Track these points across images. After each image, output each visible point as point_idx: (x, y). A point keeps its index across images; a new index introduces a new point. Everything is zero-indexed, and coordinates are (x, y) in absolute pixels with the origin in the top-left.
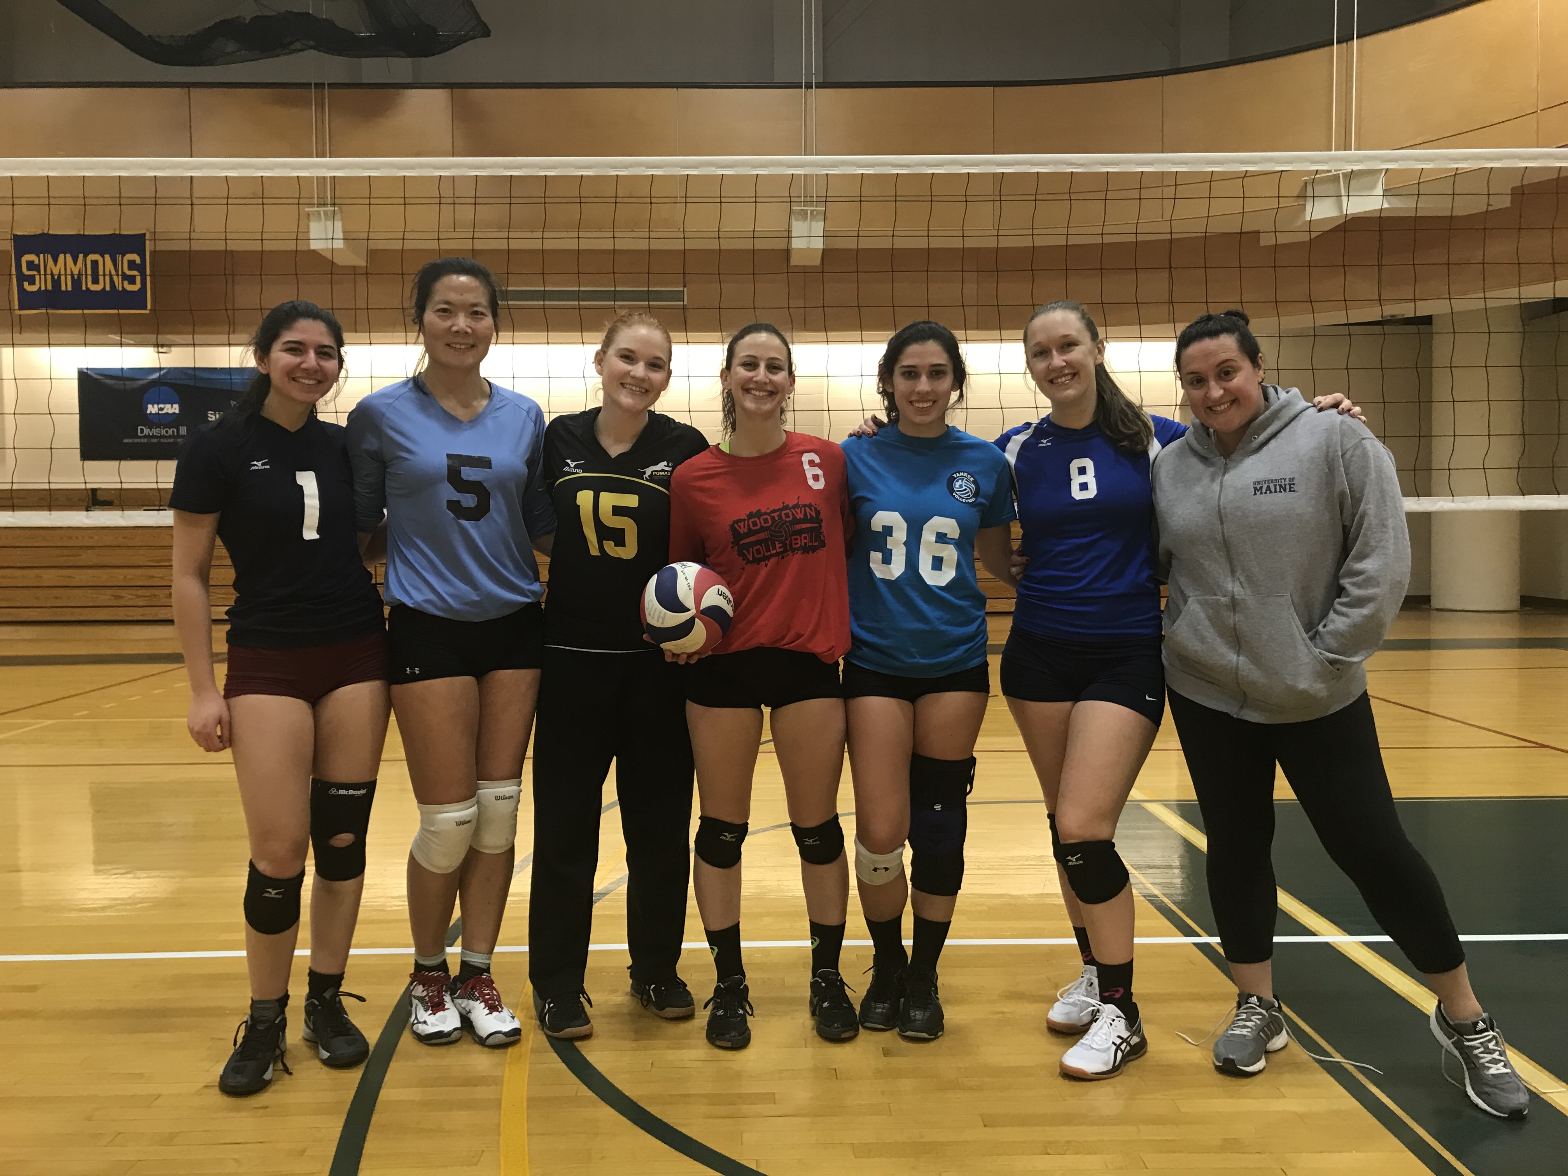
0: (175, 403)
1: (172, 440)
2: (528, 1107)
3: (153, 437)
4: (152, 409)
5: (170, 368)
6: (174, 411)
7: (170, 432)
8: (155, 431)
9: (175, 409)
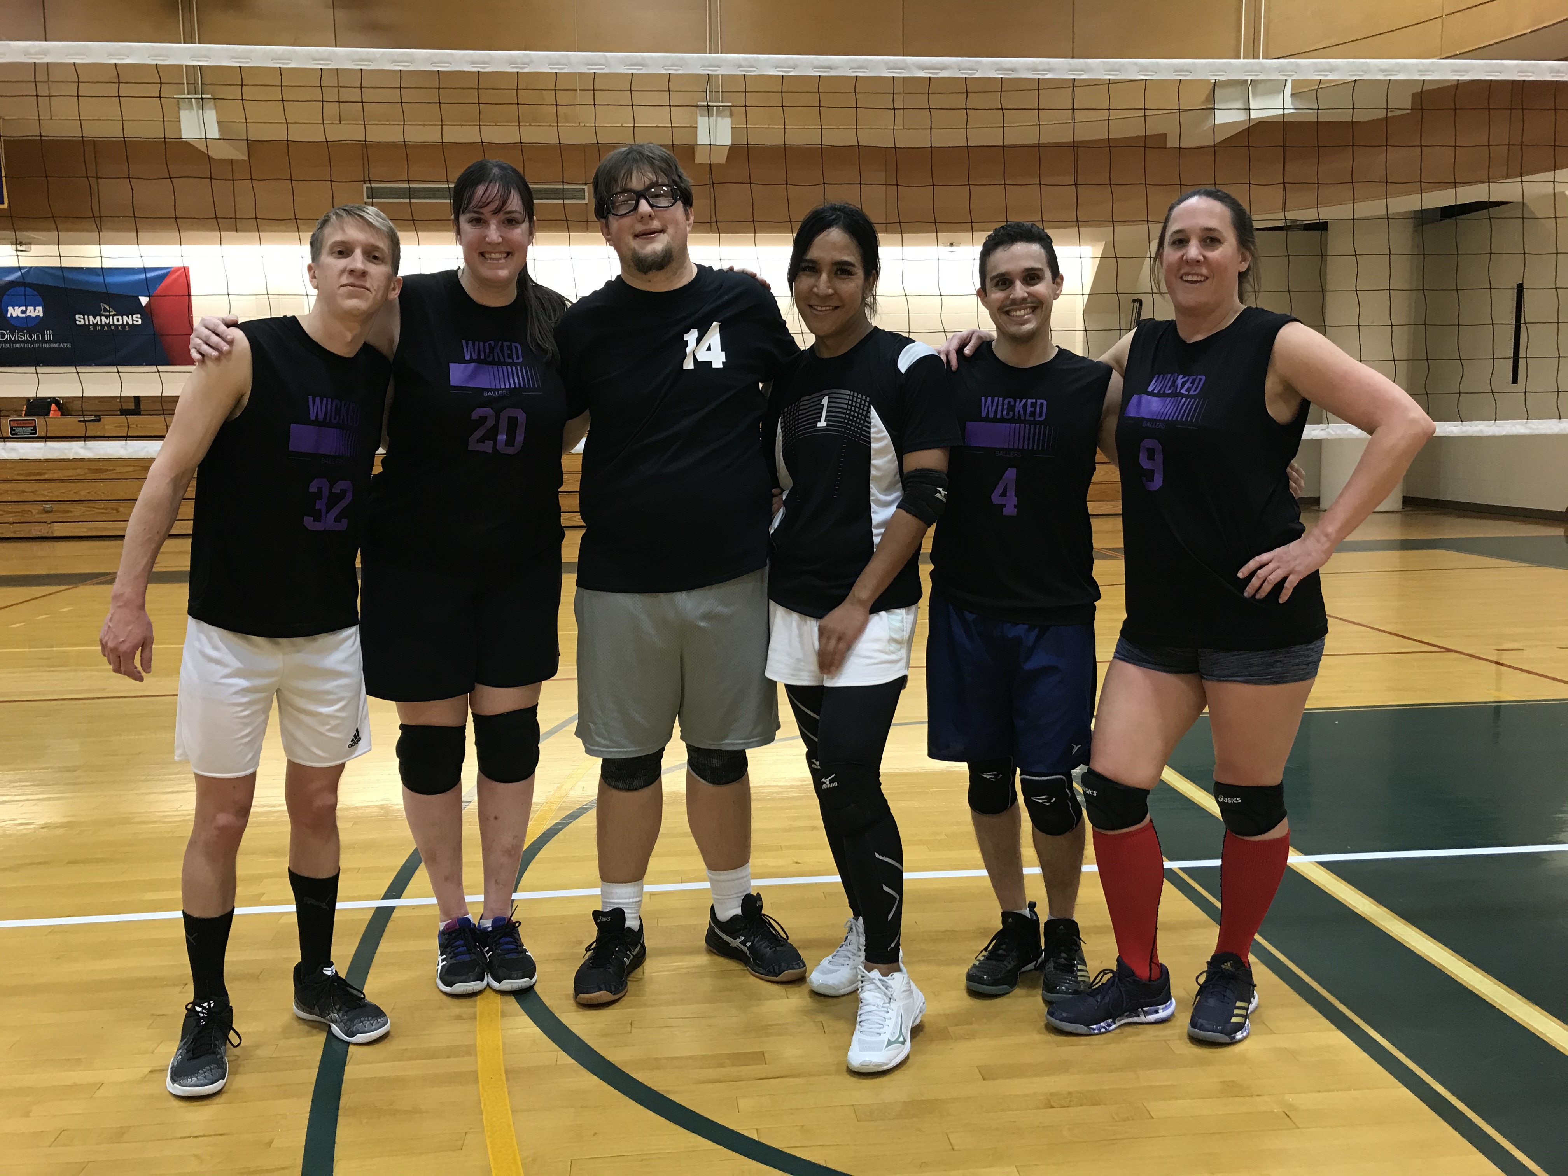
0: (39, 306)
1: (37, 345)
2: (507, 1079)
3: (16, 342)
4: (14, 312)
5: (31, 268)
6: (38, 314)
7: (35, 337)
8: (17, 337)
9: (39, 311)
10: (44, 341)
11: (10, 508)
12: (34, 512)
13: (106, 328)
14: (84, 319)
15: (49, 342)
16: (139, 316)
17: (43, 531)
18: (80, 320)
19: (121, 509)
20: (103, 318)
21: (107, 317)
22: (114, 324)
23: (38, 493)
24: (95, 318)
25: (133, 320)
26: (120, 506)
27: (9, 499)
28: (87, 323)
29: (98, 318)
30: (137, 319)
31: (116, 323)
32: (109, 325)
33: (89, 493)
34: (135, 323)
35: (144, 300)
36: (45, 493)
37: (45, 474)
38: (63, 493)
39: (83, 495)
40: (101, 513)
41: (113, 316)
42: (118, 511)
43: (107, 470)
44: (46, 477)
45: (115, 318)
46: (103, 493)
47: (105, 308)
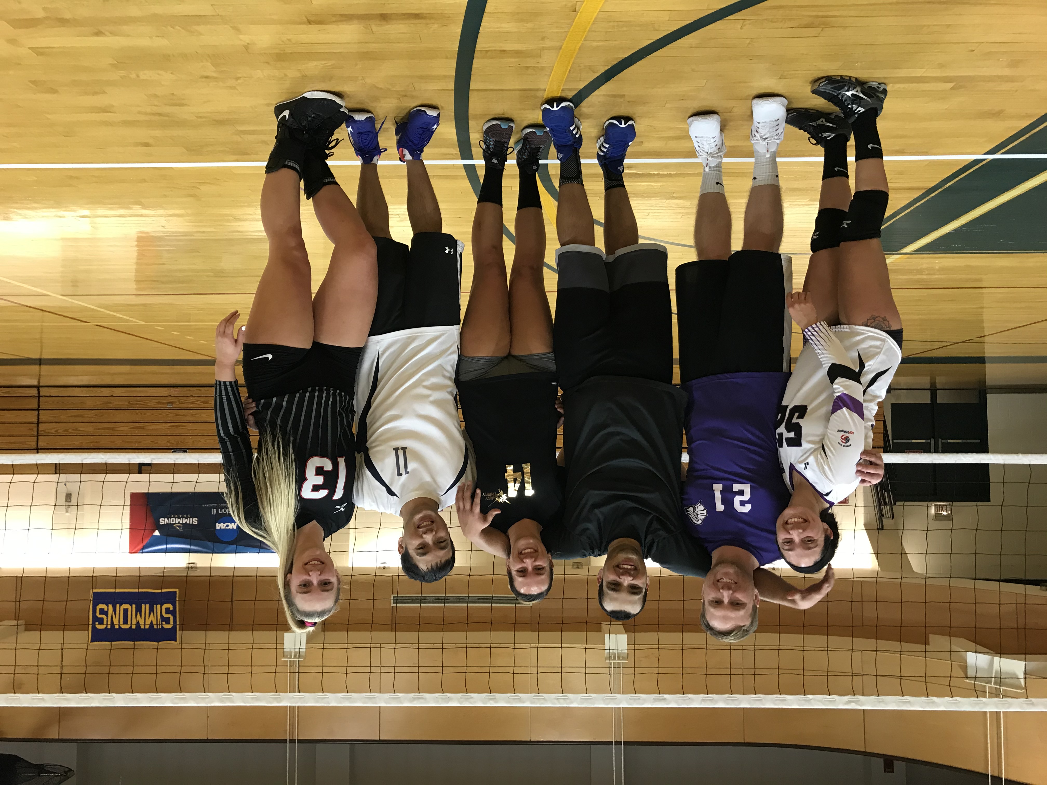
10: (217, 508)
11: (191, 406)
12: (178, 403)
13: (180, 516)
14: (193, 522)
15: (214, 508)
16: (161, 523)
17: (174, 391)
18: (195, 521)
19: (127, 403)
20: (181, 522)
21: (179, 523)
22: (175, 518)
23: (174, 415)
24: (186, 522)
25: (164, 521)
26: (127, 405)
27: (191, 411)
28: (191, 519)
29: (184, 522)
30: (163, 521)
31: (174, 519)
32: (179, 518)
33: (145, 414)
34: (163, 519)
35: (157, 533)
36: (171, 415)
37: (169, 427)
38: (160, 414)
39: (149, 413)
40: (139, 401)
41: (175, 524)
42: (129, 402)
43: (133, 428)
44: (169, 424)
45: (174, 522)
46: (137, 414)
47: (180, 528)
